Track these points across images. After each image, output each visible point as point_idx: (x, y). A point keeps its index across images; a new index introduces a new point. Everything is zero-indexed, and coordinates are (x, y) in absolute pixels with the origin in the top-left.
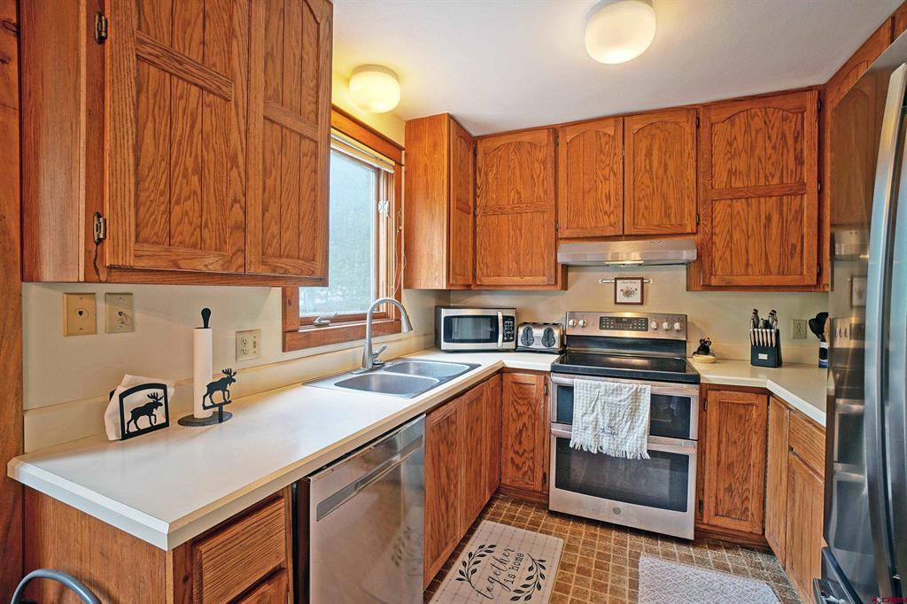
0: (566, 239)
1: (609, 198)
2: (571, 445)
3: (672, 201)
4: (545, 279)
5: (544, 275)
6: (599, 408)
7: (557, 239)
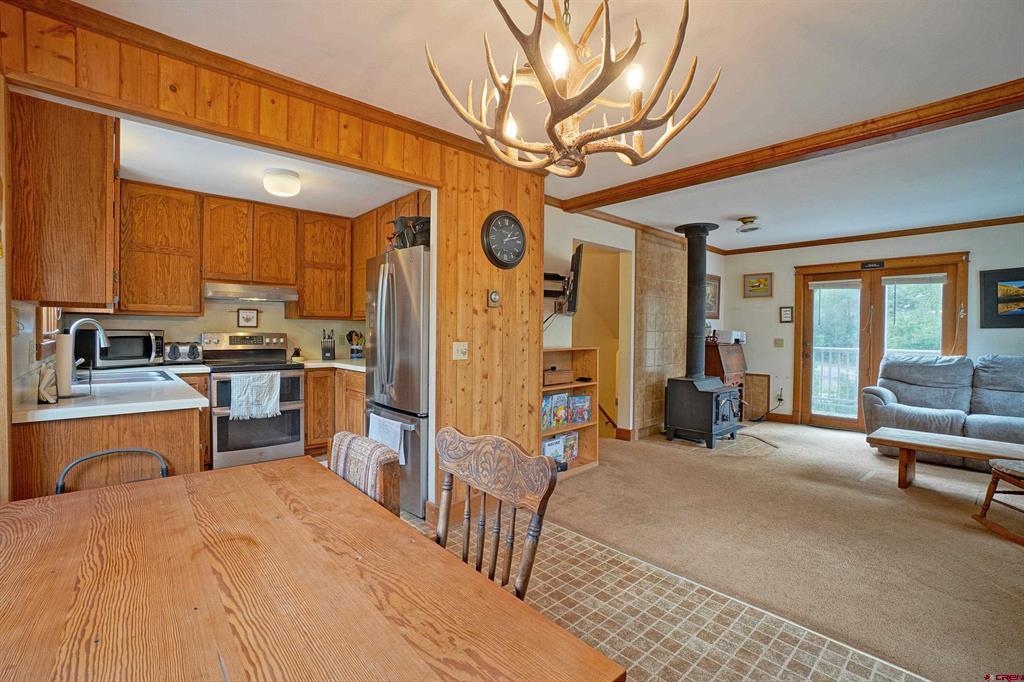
0: (208, 279)
1: (242, 255)
2: (231, 418)
3: (282, 264)
4: (192, 307)
5: (190, 305)
6: (249, 391)
7: (201, 278)
